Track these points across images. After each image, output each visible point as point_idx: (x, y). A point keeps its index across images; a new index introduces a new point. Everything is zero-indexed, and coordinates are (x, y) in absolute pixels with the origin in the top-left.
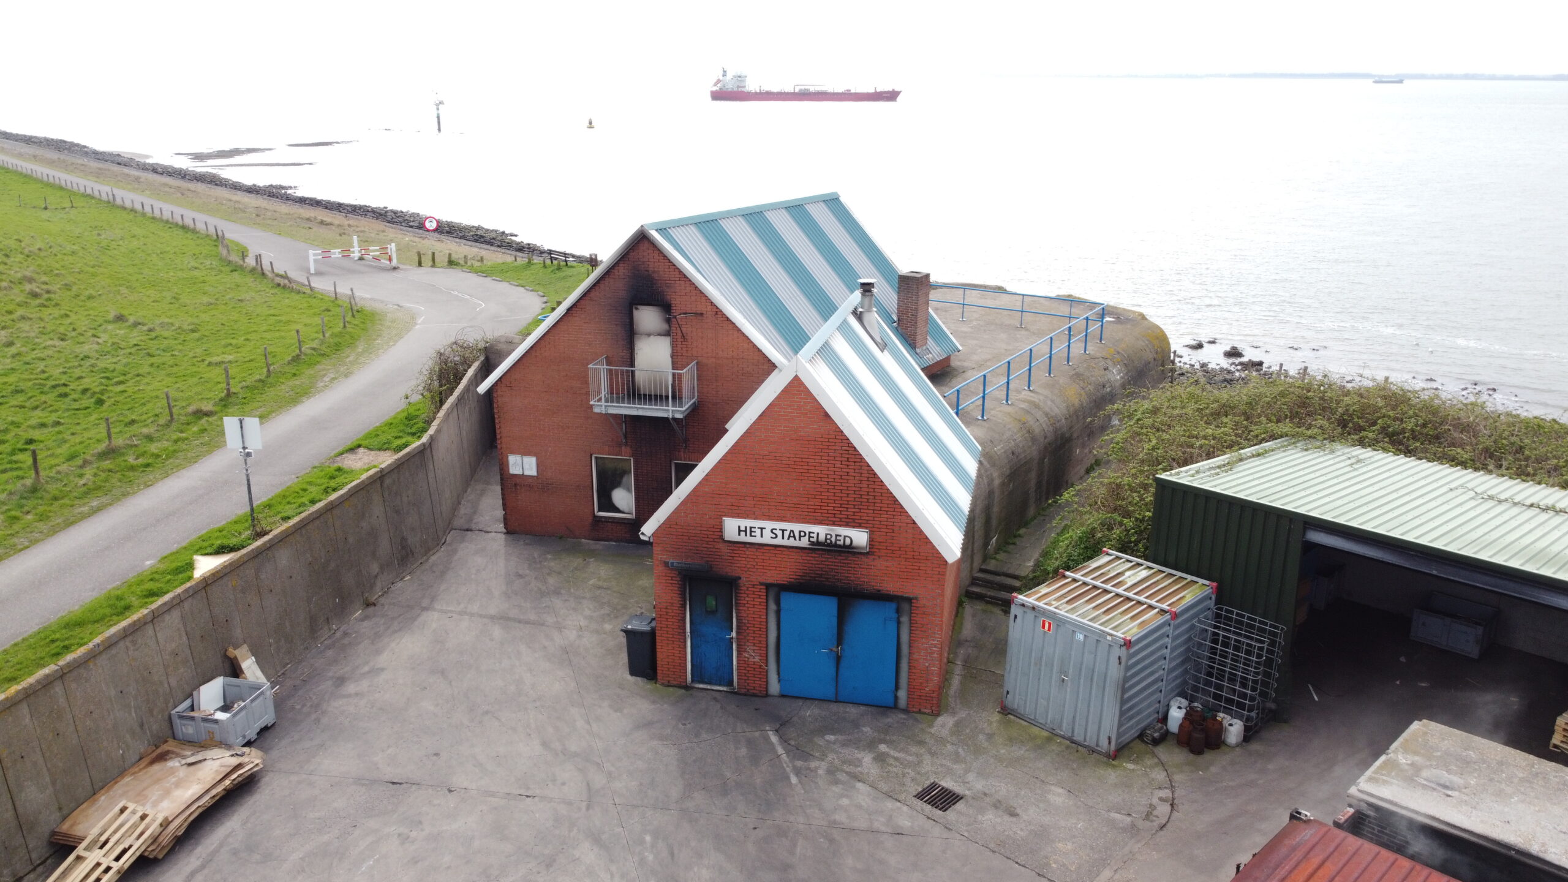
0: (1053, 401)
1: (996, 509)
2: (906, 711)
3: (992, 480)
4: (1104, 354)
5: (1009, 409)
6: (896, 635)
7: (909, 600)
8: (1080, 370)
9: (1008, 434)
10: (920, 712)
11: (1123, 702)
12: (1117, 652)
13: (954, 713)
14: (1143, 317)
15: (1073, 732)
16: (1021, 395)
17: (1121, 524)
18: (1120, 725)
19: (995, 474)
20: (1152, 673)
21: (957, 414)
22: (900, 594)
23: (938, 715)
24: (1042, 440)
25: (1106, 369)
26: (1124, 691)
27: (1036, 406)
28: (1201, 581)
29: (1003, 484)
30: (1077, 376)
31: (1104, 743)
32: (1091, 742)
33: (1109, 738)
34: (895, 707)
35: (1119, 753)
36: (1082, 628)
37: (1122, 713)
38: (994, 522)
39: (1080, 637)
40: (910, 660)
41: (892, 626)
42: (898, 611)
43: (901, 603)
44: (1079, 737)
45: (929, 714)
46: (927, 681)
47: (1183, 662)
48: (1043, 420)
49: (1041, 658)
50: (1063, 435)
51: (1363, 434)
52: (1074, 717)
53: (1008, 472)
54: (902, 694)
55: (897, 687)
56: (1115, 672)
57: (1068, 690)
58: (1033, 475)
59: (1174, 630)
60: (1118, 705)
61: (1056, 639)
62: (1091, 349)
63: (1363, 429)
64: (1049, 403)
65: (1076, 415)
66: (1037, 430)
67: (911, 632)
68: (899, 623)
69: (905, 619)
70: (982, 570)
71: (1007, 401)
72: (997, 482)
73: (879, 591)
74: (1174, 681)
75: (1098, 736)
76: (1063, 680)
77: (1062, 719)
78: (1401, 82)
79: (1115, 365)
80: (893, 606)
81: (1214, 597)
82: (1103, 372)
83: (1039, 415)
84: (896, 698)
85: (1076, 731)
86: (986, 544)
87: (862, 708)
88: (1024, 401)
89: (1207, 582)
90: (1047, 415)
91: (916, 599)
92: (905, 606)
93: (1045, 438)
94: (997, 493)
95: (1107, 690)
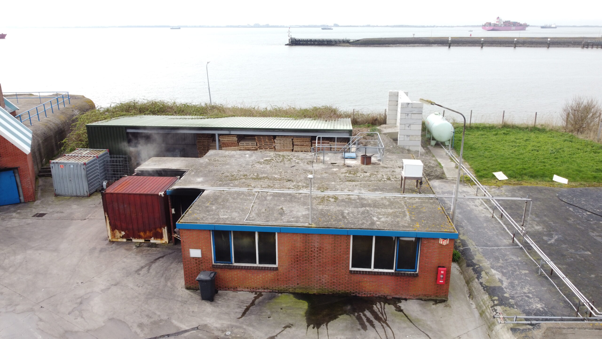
0: (55, 120)
1: (42, 150)
2: (24, 203)
3: (38, 141)
4: (71, 107)
5: (39, 122)
6: (15, 180)
7: (17, 168)
8: (64, 111)
9: (41, 128)
10: (29, 202)
11: (88, 181)
12: (83, 167)
13: (40, 200)
14: (84, 97)
15: (77, 193)
16: (44, 119)
17: (81, 144)
18: (89, 188)
19: (39, 139)
20: (95, 173)
21: (21, 122)
22: (13, 167)
23: (35, 201)
24: (54, 130)
25: (73, 111)
26: (87, 178)
27: (50, 121)
28: (104, 150)
29: (43, 142)
30: (63, 113)
31: (86, 194)
32: (82, 194)
33: (87, 191)
34: (20, 203)
35: (90, 195)
36: (72, 164)
37: (89, 184)
38: (43, 155)
39: (72, 166)
40: (22, 187)
41: (13, 178)
42: (14, 173)
43: (14, 170)
44: (79, 194)
45: (32, 201)
46: (29, 191)
47: (104, 171)
48: (53, 124)
49: (63, 176)
50: (61, 129)
51: (145, 112)
52: (76, 189)
53: (44, 139)
54: (22, 198)
55: (19, 196)
56: (84, 173)
57: (73, 182)
58: (53, 141)
59: (99, 162)
60: (87, 182)
61: (65, 169)
62: (66, 106)
63: (145, 111)
64: (54, 120)
65: (65, 123)
66: (52, 127)
67: (20, 178)
68: (15, 176)
69: (17, 175)
70: (42, 169)
71: (39, 120)
72: (40, 142)
73: (6, 167)
74: (103, 176)
75: (84, 192)
76: (70, 180)
77: (73, 191)
78: (180, 28)
79: (76, 110)
80: (12, 172)
81: (109, 153)
82: (72, 112)
83: (51, 123)
84: (20, 200)
85: (78, 193)
86: (41, 161)
87: (9, 206)
88: (46, 120)
89: (106, 150)
90: (54, 123)
91: (19, 167)
92: (16, 171)
93: (55, 129)
94: (41, 145)
95: (83, 179)
